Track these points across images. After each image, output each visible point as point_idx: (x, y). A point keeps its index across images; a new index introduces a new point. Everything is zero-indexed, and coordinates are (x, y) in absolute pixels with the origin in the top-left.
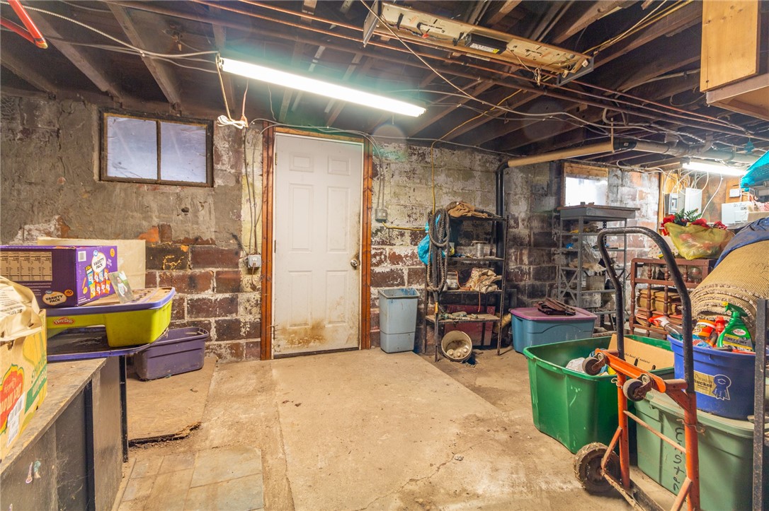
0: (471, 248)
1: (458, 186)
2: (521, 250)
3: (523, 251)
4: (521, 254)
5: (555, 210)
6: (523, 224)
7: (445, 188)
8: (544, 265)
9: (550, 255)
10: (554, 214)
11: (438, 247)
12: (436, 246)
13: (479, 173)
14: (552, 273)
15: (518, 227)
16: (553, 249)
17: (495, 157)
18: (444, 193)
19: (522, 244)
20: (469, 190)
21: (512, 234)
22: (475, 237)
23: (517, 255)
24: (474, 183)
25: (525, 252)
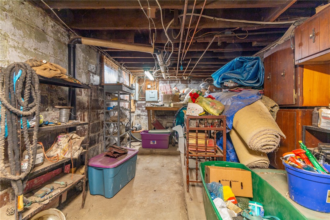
0: (46, 113)
1: (31, 43)
2: (84, 113)
3: (85, 113)
4: (84, 115)
5: (100, 85)
6: (85, 93)
7: (12, 40)
8: (95, 122)
9: (98, 114)
10: (99, 88)
11: (19, 117)
12: (15, 114)
13: (52, 40)
14: (99, 126)
15: (81, 95)
16: (99, 111)
17: (65, 31)
18: (11, 46)
19: (84, 108)
20: (42, 53)
21: (78, 100)
22: (49, 102)
23: (81, 116)
24: (47, 47)
25: (86, 114)
